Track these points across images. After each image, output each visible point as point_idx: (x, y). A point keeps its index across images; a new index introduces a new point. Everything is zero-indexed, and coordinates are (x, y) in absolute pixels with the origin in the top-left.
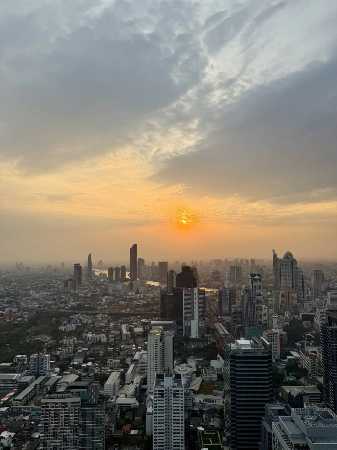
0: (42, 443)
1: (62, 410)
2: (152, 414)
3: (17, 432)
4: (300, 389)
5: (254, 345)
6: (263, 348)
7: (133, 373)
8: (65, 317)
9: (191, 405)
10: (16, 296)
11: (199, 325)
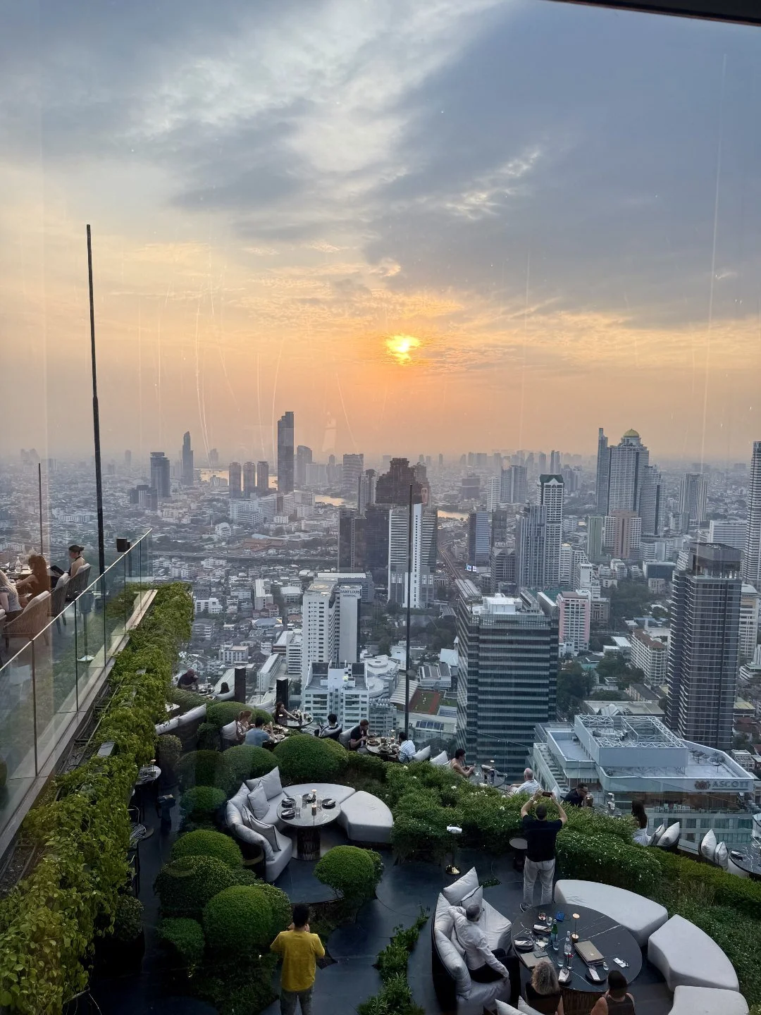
4: (621, 705)
5: (523, 607)
6: (542, 613)
7: (275, 668)
10: (22, 519)
11: (421, 581)
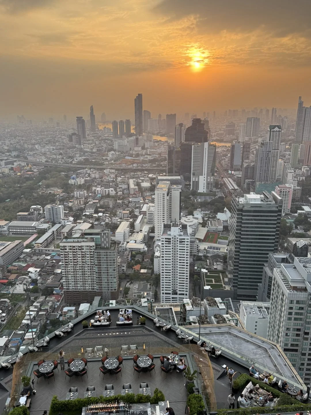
0: (64, 277)
1: (79, 252)
2: (159, 257)
3: (42, 268)
4: (306, 241)
5: (264, 200)
6: (274, 202)
7: (142, 222)
8: (74, 171)
9: (196, 251)
10: (23, 150)
11: (207, 180)
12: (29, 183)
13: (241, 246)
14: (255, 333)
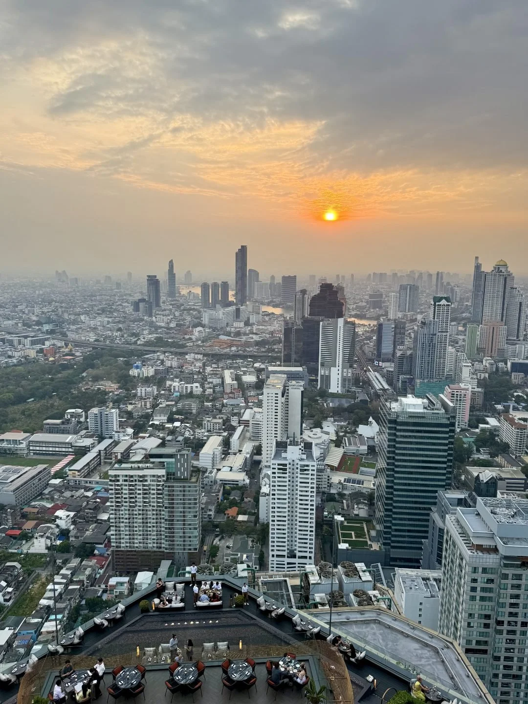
0: (113, 526)
1: (140, 485)
2: (268, 495)
3: (78, 512)
4: (493, 471)
5: (429, 406)
6: (443, 411)
7: (242, 436)
8: (139, 356)
9: (326, 486)
10: (60, 322)
11: (342, 374)
12: (66, 373)
13: (396, 478)
14: (420, 622)
